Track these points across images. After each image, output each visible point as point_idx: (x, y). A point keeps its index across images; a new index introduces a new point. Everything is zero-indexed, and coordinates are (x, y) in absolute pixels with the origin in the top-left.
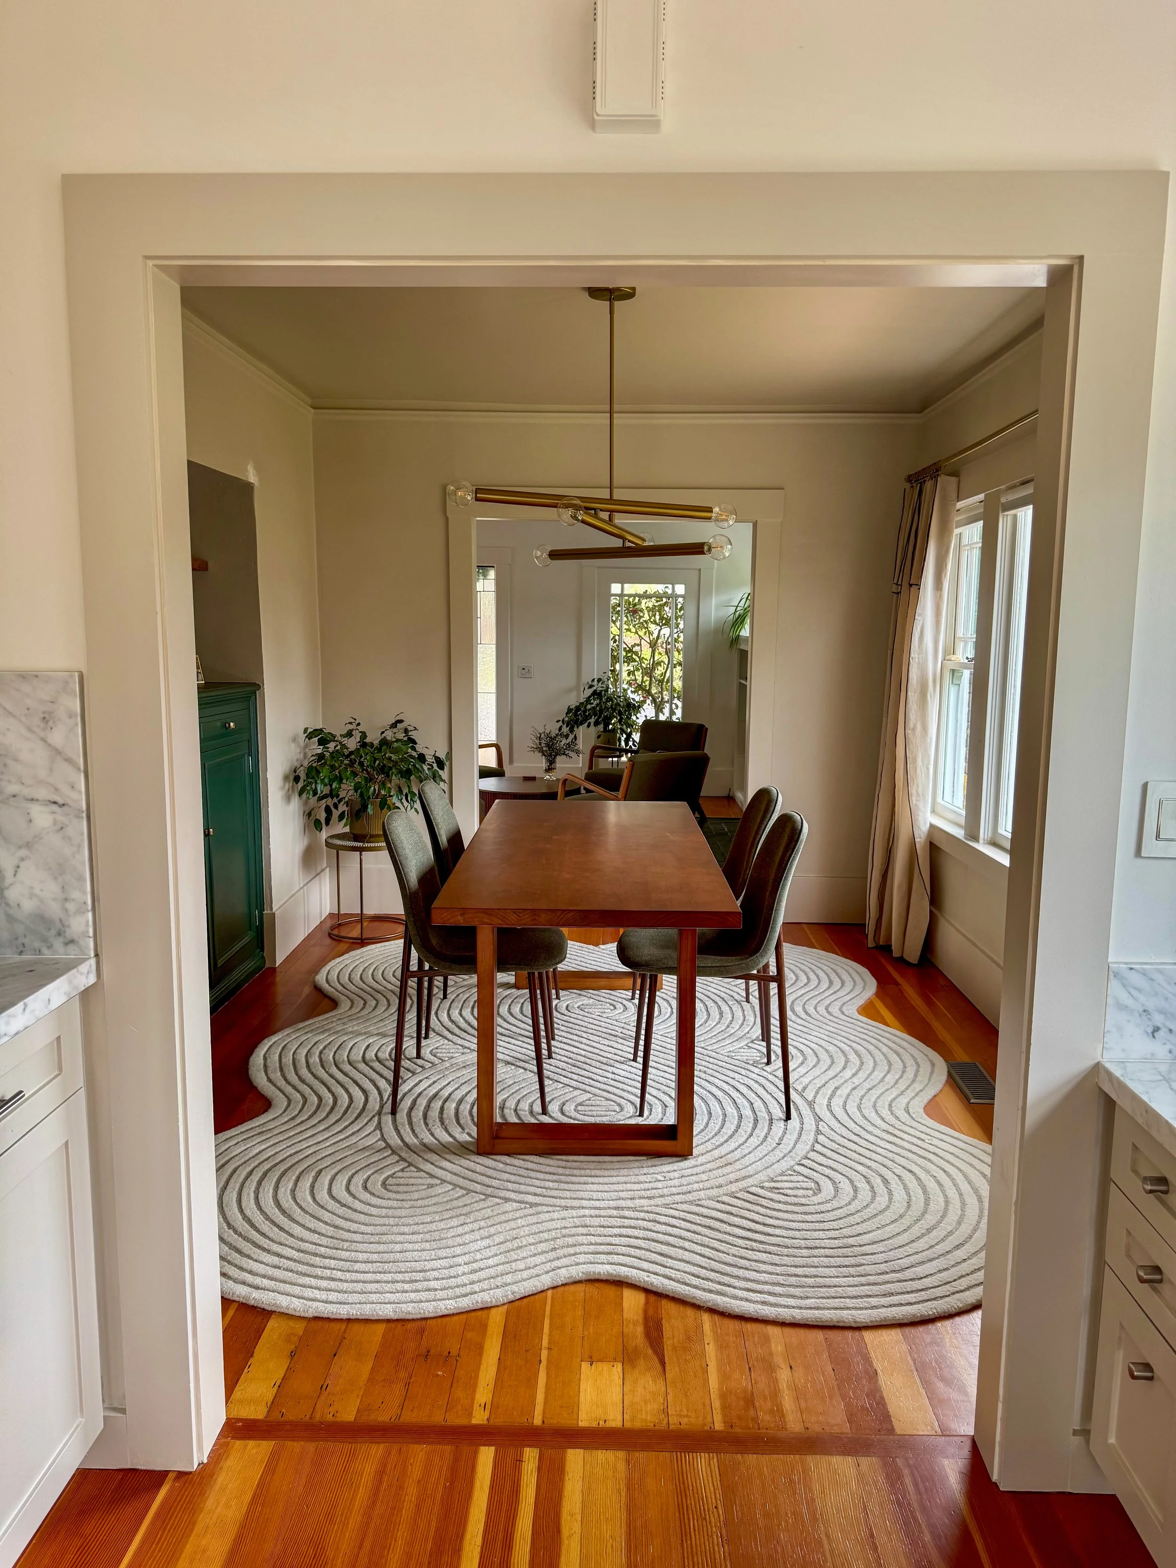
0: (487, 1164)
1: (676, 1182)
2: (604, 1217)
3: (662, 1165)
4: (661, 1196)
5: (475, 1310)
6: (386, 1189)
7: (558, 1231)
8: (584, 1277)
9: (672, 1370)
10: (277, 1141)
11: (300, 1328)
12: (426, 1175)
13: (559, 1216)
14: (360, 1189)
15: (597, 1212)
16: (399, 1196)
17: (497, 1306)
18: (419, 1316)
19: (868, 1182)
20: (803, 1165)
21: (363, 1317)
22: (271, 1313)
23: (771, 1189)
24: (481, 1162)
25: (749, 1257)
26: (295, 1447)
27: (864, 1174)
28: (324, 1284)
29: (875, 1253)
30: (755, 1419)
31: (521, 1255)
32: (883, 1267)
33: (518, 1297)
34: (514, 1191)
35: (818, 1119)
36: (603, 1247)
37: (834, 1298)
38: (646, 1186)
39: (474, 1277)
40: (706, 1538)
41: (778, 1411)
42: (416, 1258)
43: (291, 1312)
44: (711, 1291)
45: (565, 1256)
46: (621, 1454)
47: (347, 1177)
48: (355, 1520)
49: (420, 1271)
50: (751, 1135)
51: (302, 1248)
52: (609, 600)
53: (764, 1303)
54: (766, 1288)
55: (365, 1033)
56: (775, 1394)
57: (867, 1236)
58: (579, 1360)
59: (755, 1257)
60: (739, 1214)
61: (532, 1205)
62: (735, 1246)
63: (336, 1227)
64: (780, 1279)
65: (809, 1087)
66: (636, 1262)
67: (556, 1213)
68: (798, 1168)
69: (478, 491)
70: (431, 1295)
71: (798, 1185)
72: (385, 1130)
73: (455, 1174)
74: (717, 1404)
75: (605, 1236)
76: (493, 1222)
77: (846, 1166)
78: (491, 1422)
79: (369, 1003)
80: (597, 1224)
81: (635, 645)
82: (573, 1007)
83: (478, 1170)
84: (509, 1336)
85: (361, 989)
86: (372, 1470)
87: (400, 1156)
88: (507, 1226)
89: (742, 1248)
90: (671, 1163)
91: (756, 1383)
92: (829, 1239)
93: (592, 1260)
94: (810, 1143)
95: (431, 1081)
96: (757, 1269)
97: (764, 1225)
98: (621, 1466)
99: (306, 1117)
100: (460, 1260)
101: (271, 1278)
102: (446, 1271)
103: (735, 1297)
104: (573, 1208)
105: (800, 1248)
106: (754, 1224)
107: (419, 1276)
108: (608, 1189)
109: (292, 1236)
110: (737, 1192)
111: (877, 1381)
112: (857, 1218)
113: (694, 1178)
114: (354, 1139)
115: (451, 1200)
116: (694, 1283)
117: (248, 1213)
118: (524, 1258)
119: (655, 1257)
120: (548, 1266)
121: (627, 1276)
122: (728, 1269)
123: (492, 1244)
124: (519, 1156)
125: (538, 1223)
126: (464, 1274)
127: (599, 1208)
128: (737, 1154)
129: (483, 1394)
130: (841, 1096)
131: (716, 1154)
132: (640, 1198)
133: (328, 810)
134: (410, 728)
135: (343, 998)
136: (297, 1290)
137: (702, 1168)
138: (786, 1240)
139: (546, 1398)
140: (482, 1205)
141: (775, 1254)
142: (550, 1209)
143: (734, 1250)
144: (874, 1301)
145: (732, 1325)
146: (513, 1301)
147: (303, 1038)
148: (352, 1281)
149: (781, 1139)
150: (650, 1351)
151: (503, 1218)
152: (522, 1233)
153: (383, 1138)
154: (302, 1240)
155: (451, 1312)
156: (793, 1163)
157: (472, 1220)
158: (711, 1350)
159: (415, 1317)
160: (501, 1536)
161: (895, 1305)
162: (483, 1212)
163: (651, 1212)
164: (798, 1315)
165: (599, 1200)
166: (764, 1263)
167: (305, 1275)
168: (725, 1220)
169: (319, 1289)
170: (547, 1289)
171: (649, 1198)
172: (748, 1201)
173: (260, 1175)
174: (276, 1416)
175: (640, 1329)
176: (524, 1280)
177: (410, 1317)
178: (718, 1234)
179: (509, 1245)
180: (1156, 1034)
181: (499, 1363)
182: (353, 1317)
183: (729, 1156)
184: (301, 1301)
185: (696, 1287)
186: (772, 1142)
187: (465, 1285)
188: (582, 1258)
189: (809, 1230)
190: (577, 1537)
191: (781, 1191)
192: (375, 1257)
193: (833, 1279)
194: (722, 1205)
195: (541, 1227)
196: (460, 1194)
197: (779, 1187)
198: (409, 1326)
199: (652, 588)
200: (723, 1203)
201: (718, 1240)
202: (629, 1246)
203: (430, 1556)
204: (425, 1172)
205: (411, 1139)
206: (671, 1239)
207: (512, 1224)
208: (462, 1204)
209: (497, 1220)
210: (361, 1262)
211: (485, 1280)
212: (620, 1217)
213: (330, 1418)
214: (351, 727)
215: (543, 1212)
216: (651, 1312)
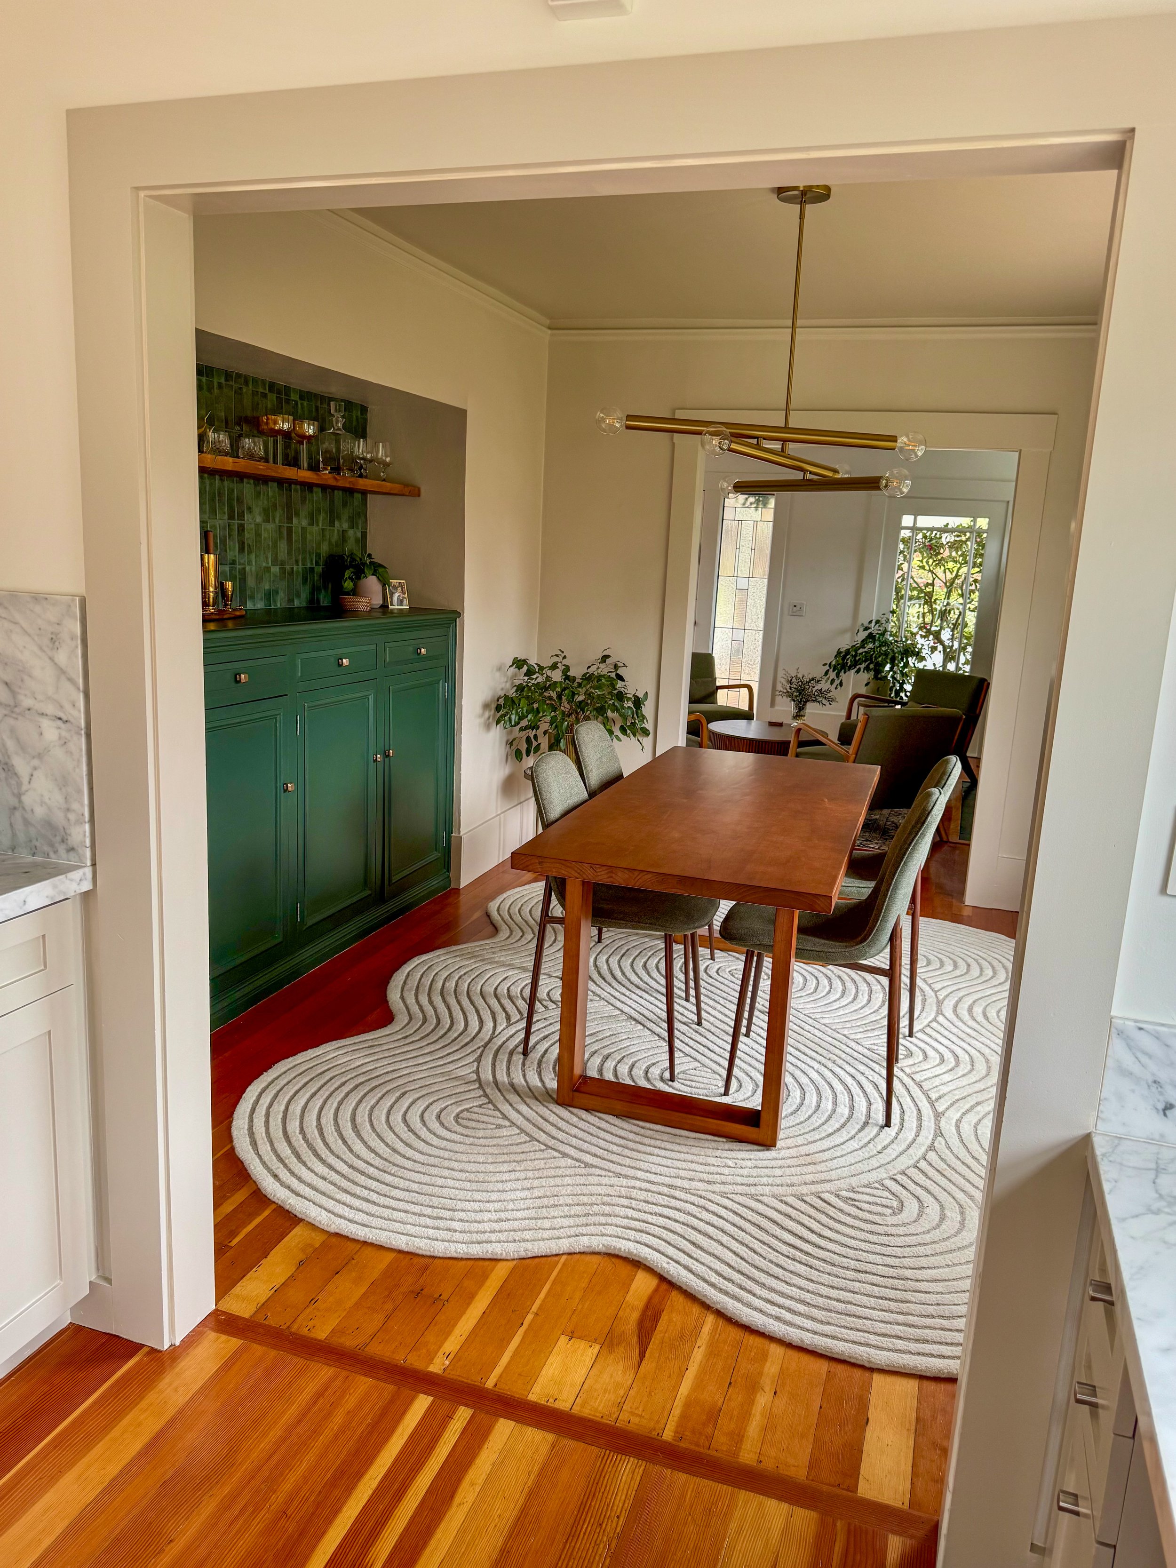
0: (562, 1115)
1: (745, 1172)
2: (653, 1192)
3: (739, 1150)
4: (723, 1183)
5: (484, 1259)
6: (457, 1122)
7: (600, 1197)
8: (604, 1250)
9: (648, 1365)
10: (382, 1056)
11: (318, 1239)
12: (500, 1115)
13: (608, 1183)
14: (434, 1117)
15: (648, 1186)
16: (465, 1131)
17: (507, 1260)
18: (428, 1253)
19: (962, 1213)
20: (895, 1180)
21: (378, 1243)
22: (301, 1220)
23: (846, 1200)
24: (558, 1112)
25: (786, 1266)
26: (258, 1350)
27: (962, 1203)
28: (357, 1203)
29: (929, 1293)
30: (710, 1438)
31: (552, 1214)
32: (931, 1310)
33: (530, 1255)
34: (575, 1148)
35: (939, 1132)
36: (637, 1223)
37: (858, 1330)
38: (712, 1169)
39: (496, 1226)
40: (593, 1544)
41: (738, 1437)
42: (452, 1197)
43: (317, 1224)
44: (726, 1293)
45: (595, 1225)
46: (550, 1437)
47: (427, 1103)
48: (276, 1433)
49: (450, 1210)
50: (853, 1138)
51: (355, 1165)
52: (899, 533)
53: (778, 1318)
54: (788, 1303)
55: (509, 965)
56: (745, 1415)
57: (929, 1271)
58: (560, 1332)
59: (792, 1268)
60: (798, 1218)
61: (587, 1165)
62: (777, 1251)
63: (394, 1150)
64: (808, 1297)
65: (946, 1097)
66: (662, 1246)
67: (607, 1179)
68: (889, 1183)
69: (629, 417)
70: (447, 1235)
71: (878, 1200)
72: (483, 1062)
73: (528, 1120)
74: (677, 1412)
75: (645, 1212)
76: (540, 1175)
77: (945, 1190)
78: (445, 1375)
79: (526, 936)
80: (642, 1198)
81: (927, 585)
82: (724, 970)
83: (551, 1119)
84: (504, 1294)
85: (526, 921)
86: (314, 1390)
87: (484, 1091)
88: (552, 1182)
89: (783, 1255)
90: (751, 1150)
91: (729, 1399)
92: (885, 1265)
93: (620, 1234)
94: (916, 1159)
95: (548, 1023)
96: (788, 1280)
97: (820, 1235)
98: (544, 1449)
99: (417, 1038)
100: (491, 1206)
101: (314, 1188)
102: (473, 1214)
103: (749, 1305)
104: (626, 1177)
105: (847, 1268)
106: (809, 1233)
107: (448, 1214)
108: (671, 1165)
109: (351, 1150)
110: (807, 1195)
111: (864, 1431)
112: (928, 1250)
113: (766, 1171)
114: (451, 1067)
115: (512, 1145)
116: (713, 1280)
117: (323, 1121)
118: (554, 1217)
119: (685, 1245)
120: (572, 1231)
121: (647, 1258)
122: (757, 1274)
123: (529, 1196)
124: (597, 1114)
125: (584, 1185)
126: (490, 1220)
127: (653, 1183)
128: (827, 1155)
129: (452, 1344)
130: (978, 1113)
131: (804, 1150)
132: (701, 1181)
133: (528, 740)
134: (620, 664)
135: (504, 927)
136: (330, 1204)
137: (780, 1163)
138: (836, 1257)
139: (509, 1363)
140: (539, 1155)
141: (816, 1269)
142: (603, 1173)
143: (773, 1255)
144: (900, 1344)
145: (734, 1333)
146: (524, 1259)
147: (449, 962)
148: (384, 1206)
149: (885, 1148)
150: (635, 1340)
151: (552, 1172)
152: (563, 1192)
153: (477, 1072)
154: (358, 1157)
155: (460, 1256)
156: (885, 1175)
157: (522, 1168)
158: (698, 1356)
159: (424, 1253)
160: (396, 1487)
161: (923, 1354)
162: (536, 1162)
163: (704, 1198)
164: (808, 1339)
165: (656, 1174)
166: (799, 1276)
167: (346, 1191)
168: (780, 1222)
169: (351, 1207)
170: (563, 1254)
171: (709, 1182)
172: (814, 1207)
173: (351, 1086)
174: (260, 1319)
175: (635, 1316)
176: (543, 1240)
177: (420, 1252)
178: (765, 1235)
179: (545, 1201)
180: (1168, 1112)
181: (482, 1317)
182: (369, 1241)
183: (817, 1155)
184: (330, 1215)
185: (713, 1285)
186: (872, 1149)
187: (485, 1232)
188: (610, 1230)
189: (867, 1252)
190: (466, 1508)
191: (856, 1203)
192: (415, 1187)
193: (867, 1310)
194: (784, 1206)
195: (585, 1190)
196: (523, 1140)
197: (856, 1198)
198: (416, 1260)
199: (954, 522)
200: (786, 1203)
201: (761, 1241)
202: (664, 1228)
203: (324, 1487)
204: (500, 1111)
205: (502, 1077)
206: (710, 1230)
207: (558, 1181)
208: (520, 1151)
209: (546, 1173)
210: (401, 1189)
211: (506, 1231)
212: (668, 1196)
213: (304, 1332)
214: (556, 659)
215: (594, 1175)
216: (656, 1300)
